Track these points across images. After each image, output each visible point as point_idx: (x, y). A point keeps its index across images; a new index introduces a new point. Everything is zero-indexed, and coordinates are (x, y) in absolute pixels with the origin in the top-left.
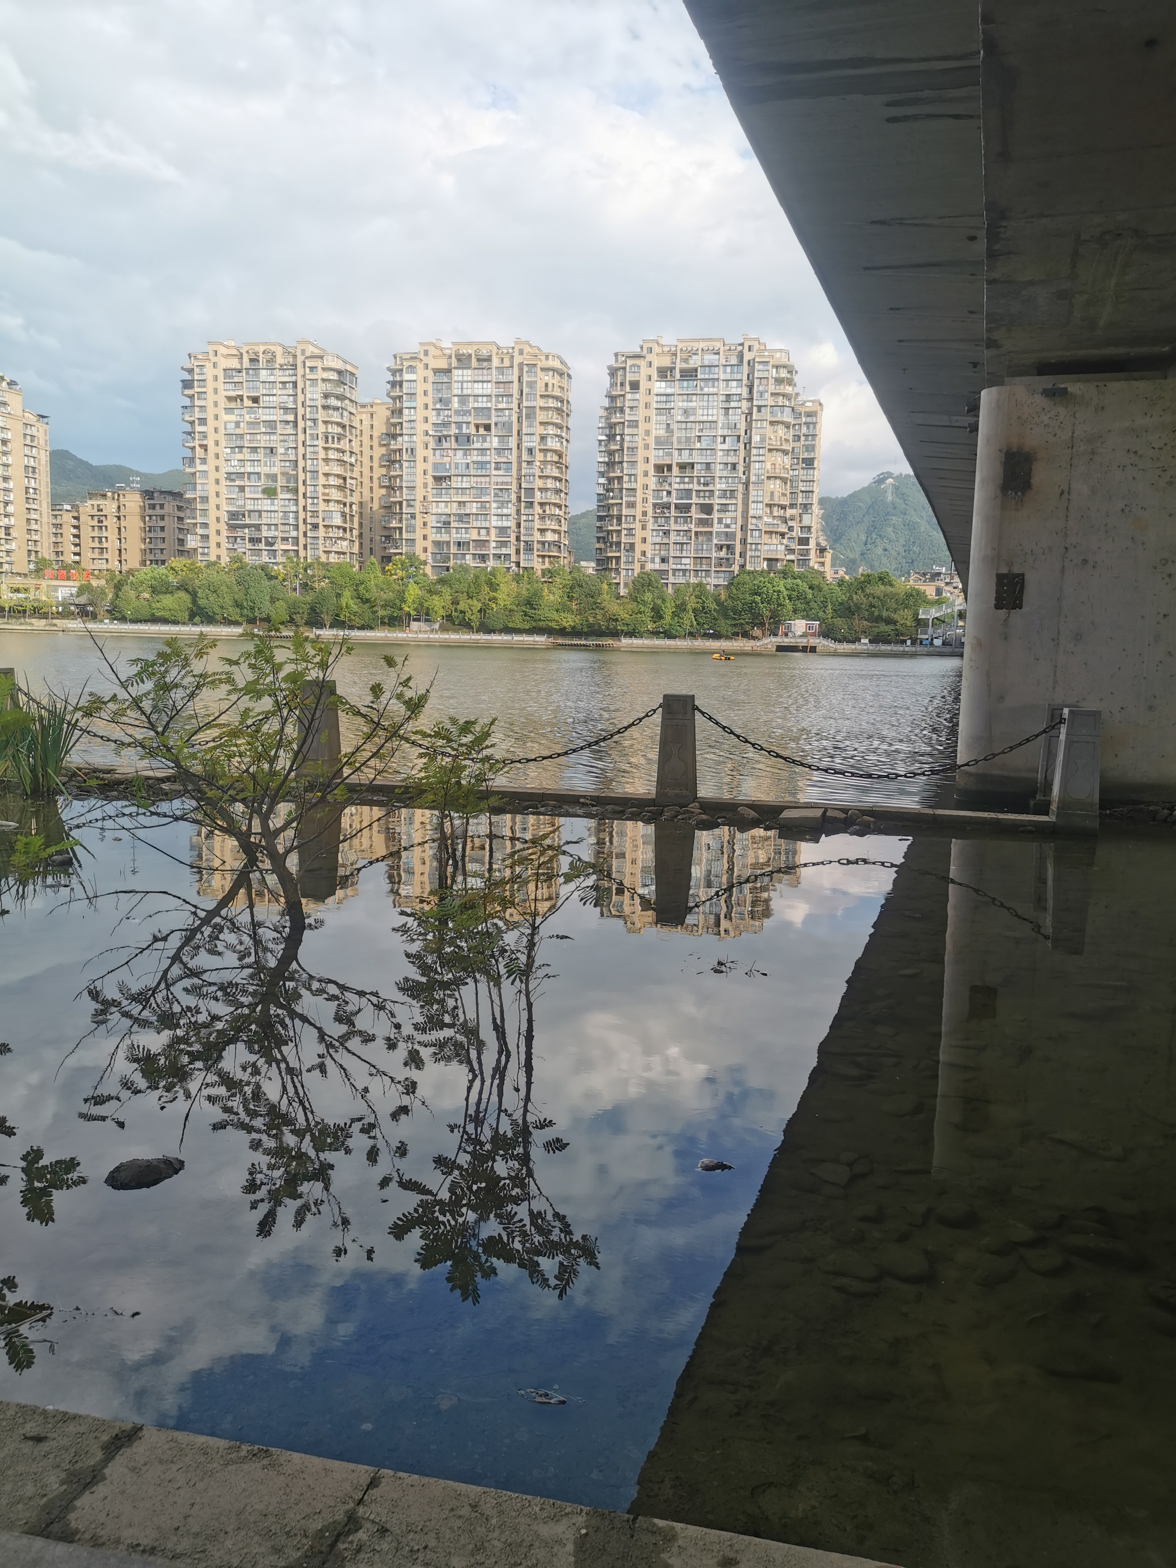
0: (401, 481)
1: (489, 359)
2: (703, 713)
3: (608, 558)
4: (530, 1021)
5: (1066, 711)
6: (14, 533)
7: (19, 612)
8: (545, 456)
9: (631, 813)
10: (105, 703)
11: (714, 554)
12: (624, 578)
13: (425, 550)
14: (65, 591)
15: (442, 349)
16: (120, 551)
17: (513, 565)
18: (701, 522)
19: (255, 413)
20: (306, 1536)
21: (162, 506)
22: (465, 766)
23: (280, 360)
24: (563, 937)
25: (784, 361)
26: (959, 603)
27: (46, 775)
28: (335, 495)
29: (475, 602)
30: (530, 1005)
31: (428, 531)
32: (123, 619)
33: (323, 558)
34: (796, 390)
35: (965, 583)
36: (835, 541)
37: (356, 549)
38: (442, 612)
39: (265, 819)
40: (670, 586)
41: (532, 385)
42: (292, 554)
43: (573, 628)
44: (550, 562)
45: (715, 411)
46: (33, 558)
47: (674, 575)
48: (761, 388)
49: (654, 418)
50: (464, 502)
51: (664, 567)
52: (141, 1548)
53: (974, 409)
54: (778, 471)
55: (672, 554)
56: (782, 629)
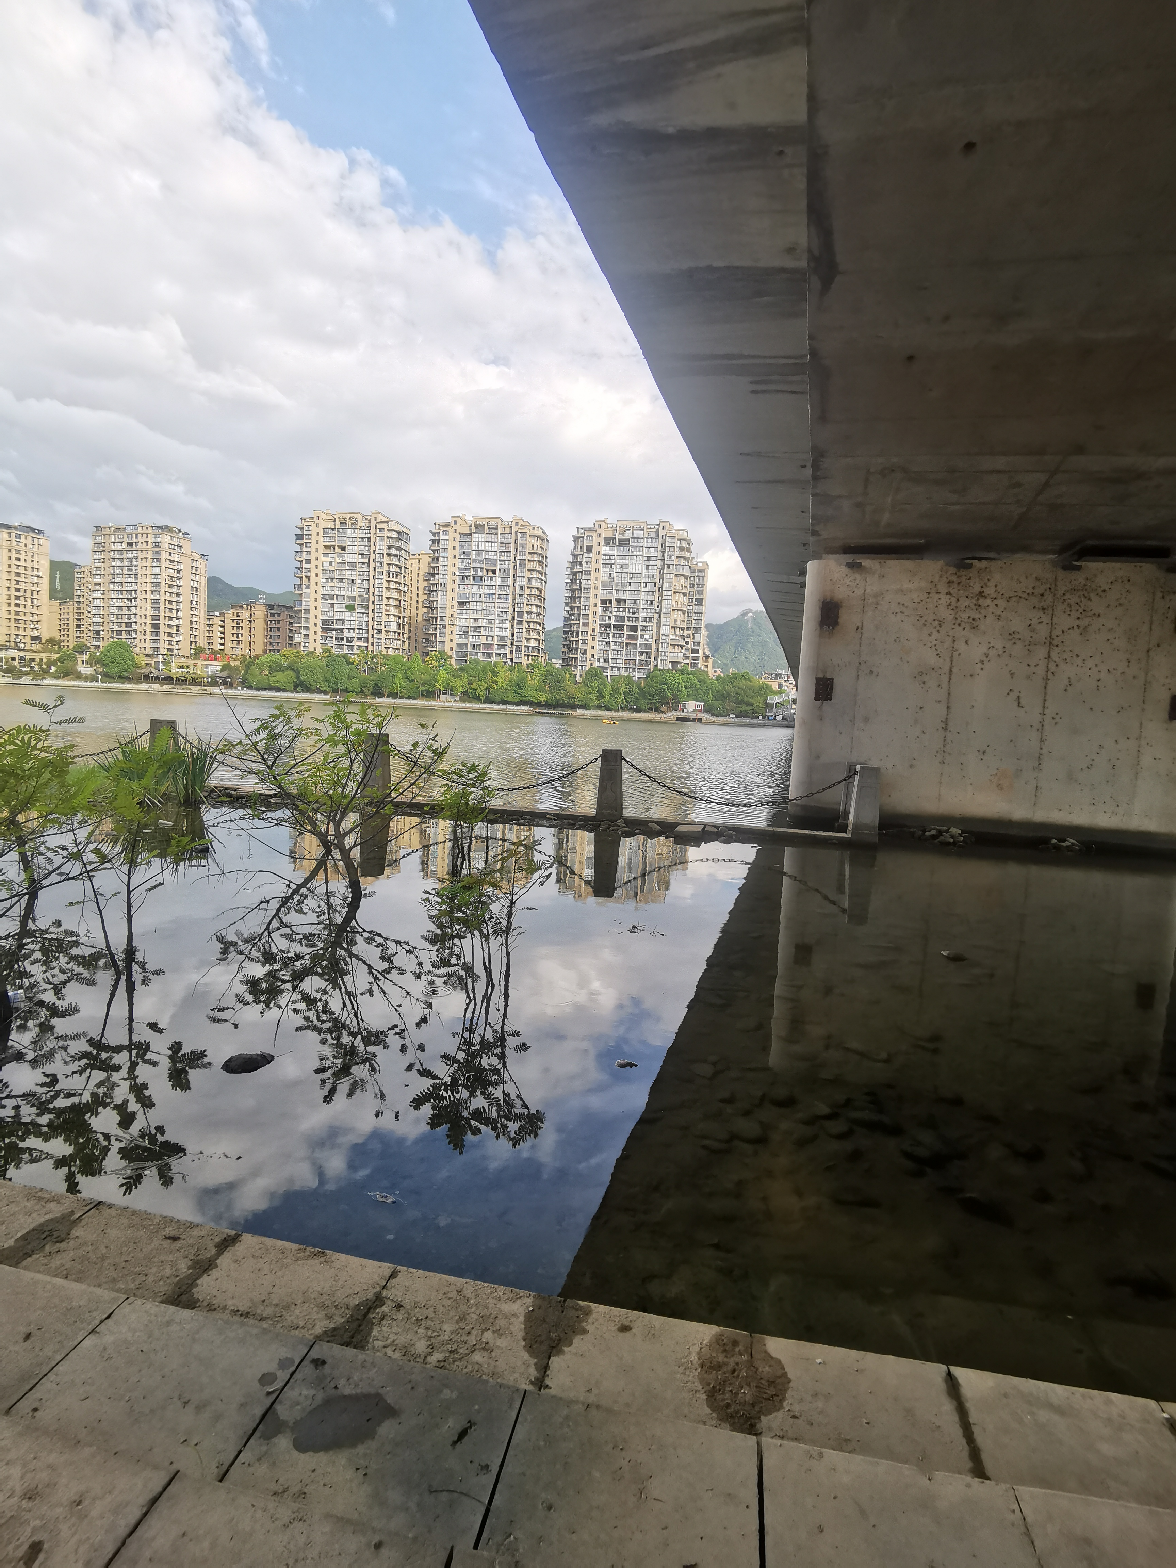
0: (437, 604)
1: (496, 528)
2: (627, 762)
3: (570, 658)
4: (508, 965)
5: (858, 767)
6: (181, 630)
7: (182, 681)
8: (531, 591)
9: (580, 825)
10: (234, 746)
11: (638, 658)
12: (580, 670)
13: (451, 649)
14: (214, 668)
15: (465, 520)
16: (250, 643)
17: (508, 660)
18: (630, 637)
19: (342, 556)
20: (348, 1308)
21: (279, 615)
22: (471, 792)
23: (360, 524)
24: (531, 909)
25: (685, 536)
26: (793, 694)
27: (194, 791)
28: (393, 611)
29: (483, 683)
30: (508, 954)
31: (454, 637)
32: (250, 688)
33: (384, 652)
34: (692, 555)
35: (796, 680)
36: (715, 652)
37: (406, 647)
38: (461, 689)
39: (337, 826)
40: (609, 677)
41: (523, 545)
42: (363, 648)
43: (546, 702)
44: (532, 660)
45: (640, 566)
46: (193, 646)
47: (612, 670)
48: (670, 553)
49: (601, 570)
50: (478, 619)
51: (605, 665)
52: (240, 1313)
53: (803, 573)
54: (679, 606)
55: (611, 657)
56: (680, 707)
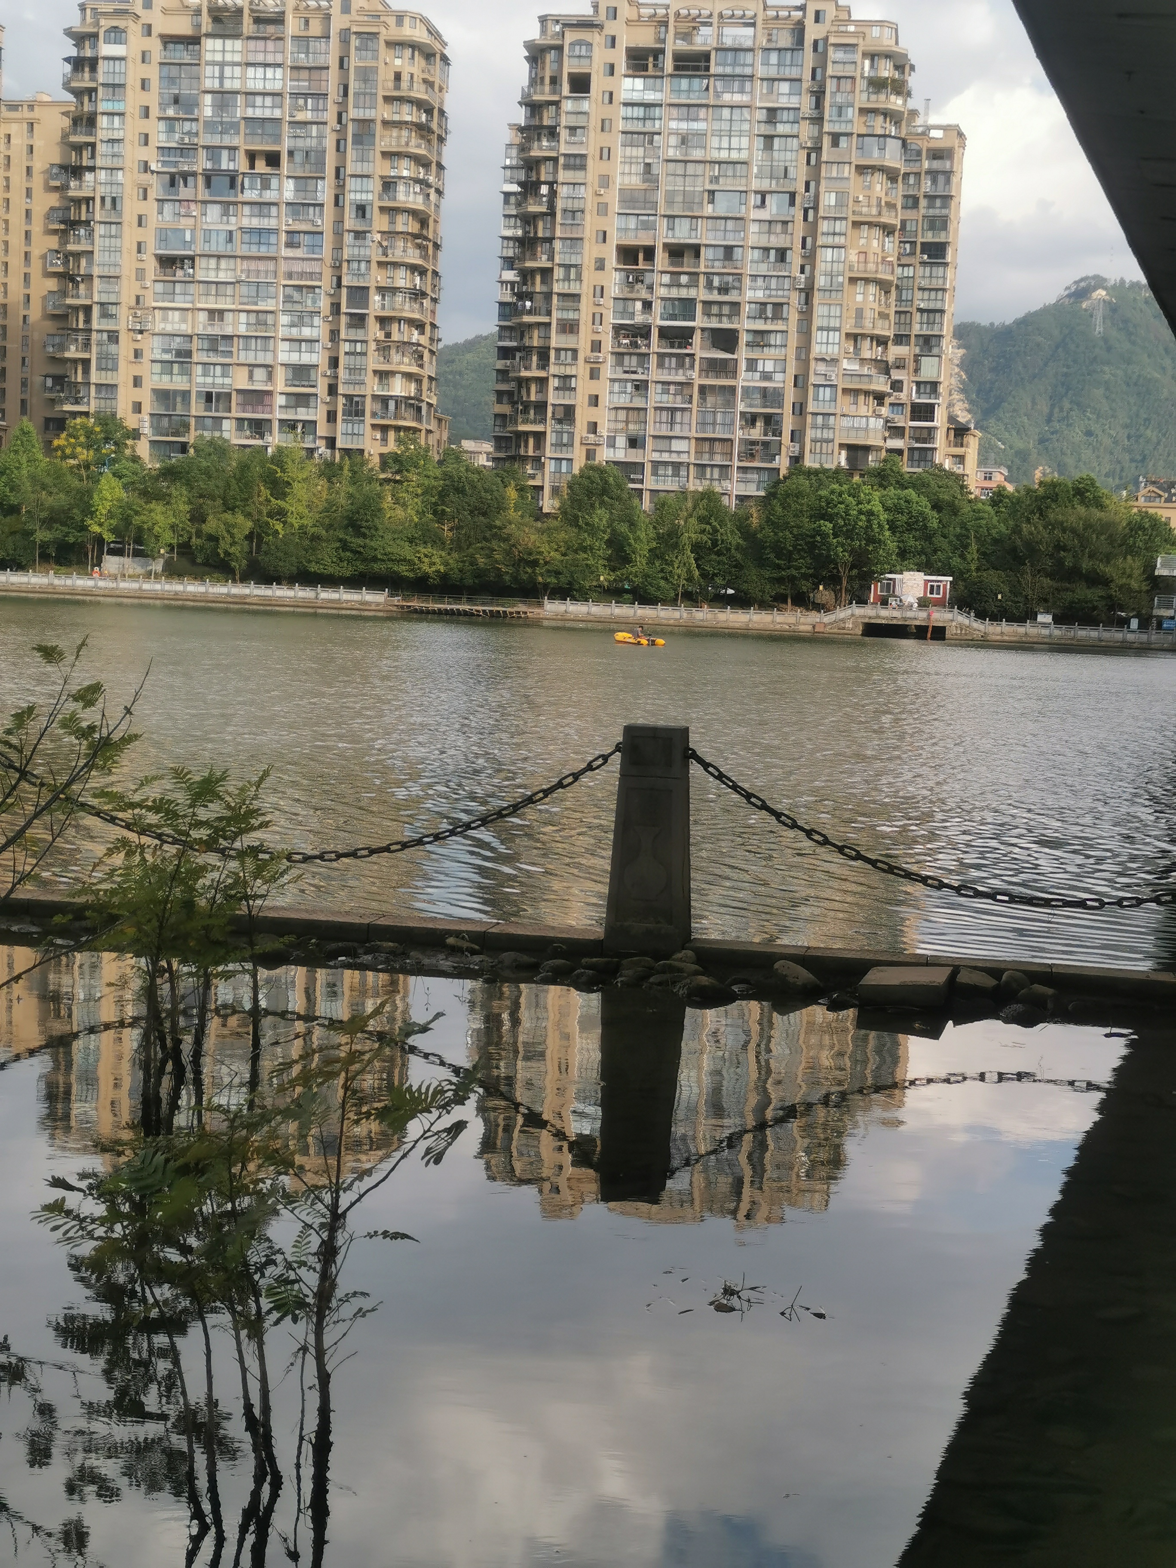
0: (90, 262)
1: (278, 20)
2: (706, 765)
3: (519, 435)
4: (324, 1412)
8: (392, 222)
9: (553, 969)
11: (739, 434)
12: (551, 477)
13: (137, 408)
17: (320, 444)
18: (714, 367)
22: (204, 867)
25: (887, 42)
29: (241, 518)
30: (324, 1378)
31: (145, 369)
34: (912, 104)
36: (988, 413)
38: (168, 537)
40: (646, 496)
41: (367, 75)
43: (444, 577)
44: (399, 441)
45: (745, 142)
47: (655, 473)
48: (839, 99)
49: (619, 152)
50: (221, 312)
51: (634, 456)
54: (871, 266)
55: (651, 430)
56: (875, 590)
